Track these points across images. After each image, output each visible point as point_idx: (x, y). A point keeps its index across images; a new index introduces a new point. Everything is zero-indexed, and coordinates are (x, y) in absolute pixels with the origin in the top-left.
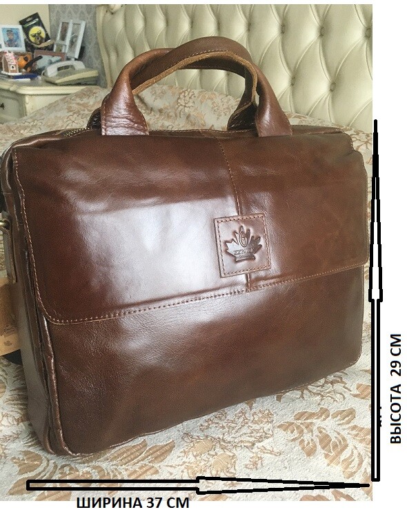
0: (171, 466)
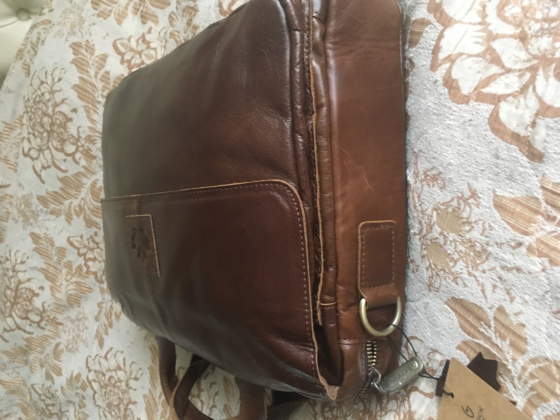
0: (483, 291)
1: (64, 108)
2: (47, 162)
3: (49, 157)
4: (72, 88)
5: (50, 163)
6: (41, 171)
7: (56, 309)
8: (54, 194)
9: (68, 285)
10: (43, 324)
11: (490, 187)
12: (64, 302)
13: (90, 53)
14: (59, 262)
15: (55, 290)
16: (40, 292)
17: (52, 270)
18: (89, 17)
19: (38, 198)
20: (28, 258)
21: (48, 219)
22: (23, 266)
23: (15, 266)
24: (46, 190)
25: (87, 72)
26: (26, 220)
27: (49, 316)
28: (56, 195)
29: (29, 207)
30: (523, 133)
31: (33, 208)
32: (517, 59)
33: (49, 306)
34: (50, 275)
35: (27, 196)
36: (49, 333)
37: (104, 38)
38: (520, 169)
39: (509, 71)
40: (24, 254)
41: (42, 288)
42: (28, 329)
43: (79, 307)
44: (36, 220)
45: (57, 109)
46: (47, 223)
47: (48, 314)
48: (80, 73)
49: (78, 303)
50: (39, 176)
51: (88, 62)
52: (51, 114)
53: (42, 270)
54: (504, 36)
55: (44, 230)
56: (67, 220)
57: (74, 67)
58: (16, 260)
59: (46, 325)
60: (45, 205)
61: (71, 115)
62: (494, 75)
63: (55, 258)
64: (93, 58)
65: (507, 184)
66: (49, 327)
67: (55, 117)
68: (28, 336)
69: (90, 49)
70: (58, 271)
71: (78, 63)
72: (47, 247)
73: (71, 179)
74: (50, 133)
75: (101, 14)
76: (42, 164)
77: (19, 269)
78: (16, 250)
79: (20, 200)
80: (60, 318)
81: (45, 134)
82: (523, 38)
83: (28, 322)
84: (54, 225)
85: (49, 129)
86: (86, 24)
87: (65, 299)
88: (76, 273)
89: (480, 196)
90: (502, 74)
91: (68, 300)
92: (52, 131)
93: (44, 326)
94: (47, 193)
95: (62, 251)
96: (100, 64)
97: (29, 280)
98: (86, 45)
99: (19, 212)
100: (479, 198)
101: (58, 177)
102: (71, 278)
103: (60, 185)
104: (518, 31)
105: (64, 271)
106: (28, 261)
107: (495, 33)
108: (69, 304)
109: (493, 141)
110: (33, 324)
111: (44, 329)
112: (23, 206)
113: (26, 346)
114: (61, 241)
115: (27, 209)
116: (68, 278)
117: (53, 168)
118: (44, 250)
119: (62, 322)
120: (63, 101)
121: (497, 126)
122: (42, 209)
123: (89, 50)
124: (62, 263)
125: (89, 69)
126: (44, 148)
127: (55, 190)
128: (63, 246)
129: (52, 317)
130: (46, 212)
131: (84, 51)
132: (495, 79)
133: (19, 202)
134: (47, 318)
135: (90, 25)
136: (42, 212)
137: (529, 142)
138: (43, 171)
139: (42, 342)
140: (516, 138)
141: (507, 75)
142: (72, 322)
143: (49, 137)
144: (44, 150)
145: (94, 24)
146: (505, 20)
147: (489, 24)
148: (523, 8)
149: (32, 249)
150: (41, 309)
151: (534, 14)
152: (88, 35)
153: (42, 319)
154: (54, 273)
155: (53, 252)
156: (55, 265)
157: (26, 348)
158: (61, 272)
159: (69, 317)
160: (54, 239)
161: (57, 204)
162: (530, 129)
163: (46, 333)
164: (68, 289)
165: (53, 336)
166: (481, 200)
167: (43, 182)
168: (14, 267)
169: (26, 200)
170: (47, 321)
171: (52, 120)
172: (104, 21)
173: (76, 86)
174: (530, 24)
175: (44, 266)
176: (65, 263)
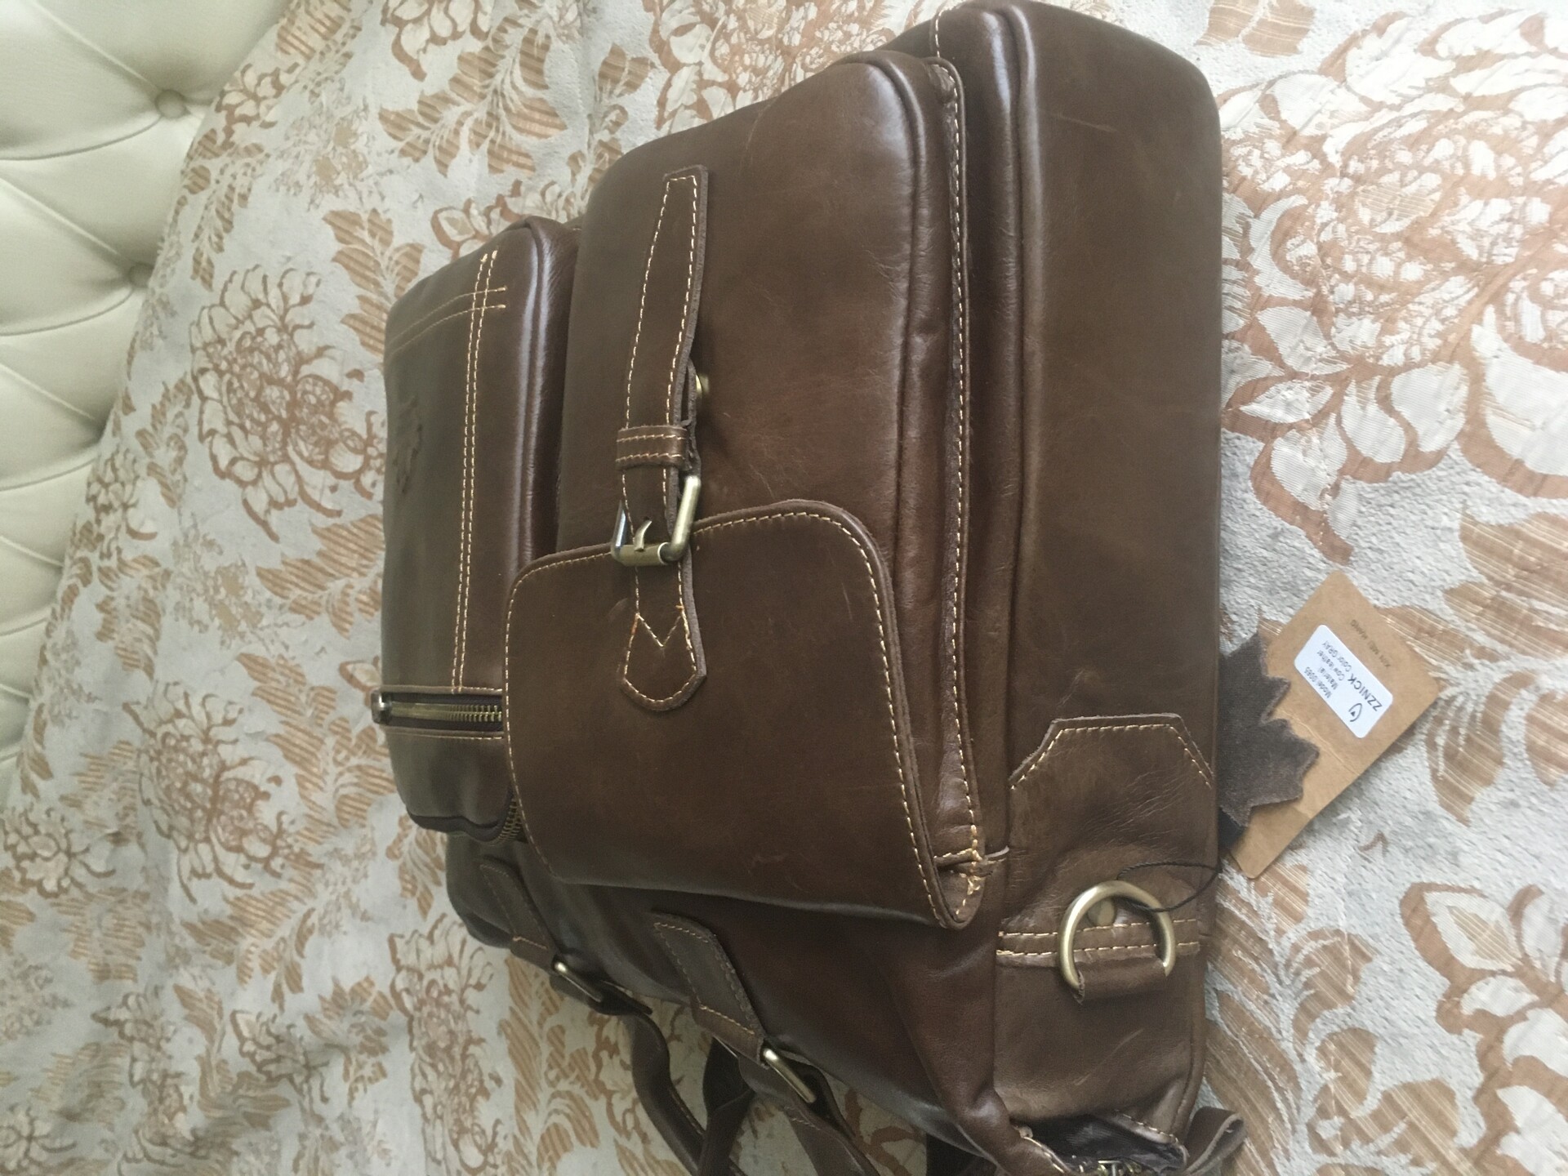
1: (326, 368)
2: (285, 492)
3: (289, 481)
4: (343, 322)
5: (293, 494)
6: (267, 512)
7: (307, 829)
8: (299, 564)
9: (341, 774)
10: (276, 863)
11: (1253, 602)
12: (330, 815)
13: (381, 240)
14: (317, 719)
15: (308, 785)
16: (271, 788)
17: (300, 739)
18: (379, 154)
19: (259, 574)
20: (241, 711)
21: (287, 624)
22: (227, 729)
23: (209, 729)
24: (283, 555)
25: (377, 284)
26: (230, 626)
27: (290, 847)
28: (306, 567)
29: (238, 596)
30: (1314, 504)
31: (248, 598)
32: (1309, 354)
33: (293, 822)
34: (297, 750)
35: (233, 570)
36: (292, 888)
37: (414, 205)
38: (1309, 573)
39: (1293, 375)
40: (230, 703)
41: (277, 780)
42: (241, 876)
43: (363, 826)
44: (255, 626)
45: (305, 370)
46: (284, 632)
47: (290, 840)
48: (359, 285)
49: (361, 816)
50: (264, 524)
51: (377, 264)
52: (289, 379)
53: (277, 740)
54: (1283, 302)
55: (276, 649)
56: (335, 625)
57: (344, 275)
58: (208, 716)
59: (283, 866)
60: (277, 589)
61: (346, 385)
62: (1265, 379)
63: (309, 712)
64: (388, 254)
65: (1283, 599)
66: (290, 872)
67: (300, 387)
68: (239, 892)
69: (381, 229)
70: (315, 741)
71: (352, 264)
72: (288, 685)
73: (350, 532)
74: (288, 426)
75: (409, 149)
76: (270, 497)
77: (220, 737)
78: (204, 693)
79: (215, 579)
80: (316, 852)
81: (274, 427)
82: (1318, 308)
83: (243, 859)
84: (303, 639)
85: (284, 414)
86: (370, 170)
87: (331, 807)
88: (358, 746)
89: (1234, 617)
90: (1280, 380)
91: (338, 809)
92: (293, 418)
93: (278, 870)
94: (284, 563)
95: (324, 697)
96: (405, 267)
97: (244, 762)
98: (370, 221)
99: (212, 604)
100: (1233, 622)
101: (312, 524)
102: (347, 759)
103: (318, 544)
104: (1310, 294)
105: (330, 741)
106: (241, 719)
107: (1266, 293)
108: (340, 818)
109: (1258, 513)
110: (253, 865)
111: (277, 875)
112: (223, 591)
113: (232, 917)
114: (321, 673)
115: (234, 600)
116: (340, 757)
117: (301, 505)
118: (279, 694)
119: (322, 861)
120: (321, 352)
121: (1266, 486)
122: (269, 601)
123: (380, 233)
124: (325, 724)
125: (380, 279)
126: (272, 459)
127: (306, 557)
128: (328, 684)
129: (296, 849)
130: (281, 607)
131: (365, 235)
132: (1267, 389)
133: (210, 583)
134: (286, 851)
135: (382, 174)
136: (269, 607)
137: (1325, 521)
138: (274, 512)
139: (273, 908)
140: (1299, 512)
141: (1289, 383)
142: (346, 861)
143: (286, 434)
144: (276, 463)
145: (391, 172)
146: (1286, 268)
147: (1257, 272)
148: (1320, 246)
149: (251, 690)
150: (274, 829)
151: (1340, 259)
152: (376, 197)
153: (275, 852)
154: (304, 745)
155: (303, 698)
156: (309, 729)
157: (231, 923)
158: (322, 741)
159: (336, 850)
160: (305, 670)
161: (311, 588)
162: (1328, 497)
163: (284, 885)
164: (340, 782)
165: (300, 895)
166: (1236, 627)
167: (274, 537)
168: (206, 732)
169: (231, 578)
170: (286, 857)
171: (293, 393)
172: (416, 167)
173: (353, 316)
174: (1333, 282)
175: (282, 730)
176: (333, 723)
